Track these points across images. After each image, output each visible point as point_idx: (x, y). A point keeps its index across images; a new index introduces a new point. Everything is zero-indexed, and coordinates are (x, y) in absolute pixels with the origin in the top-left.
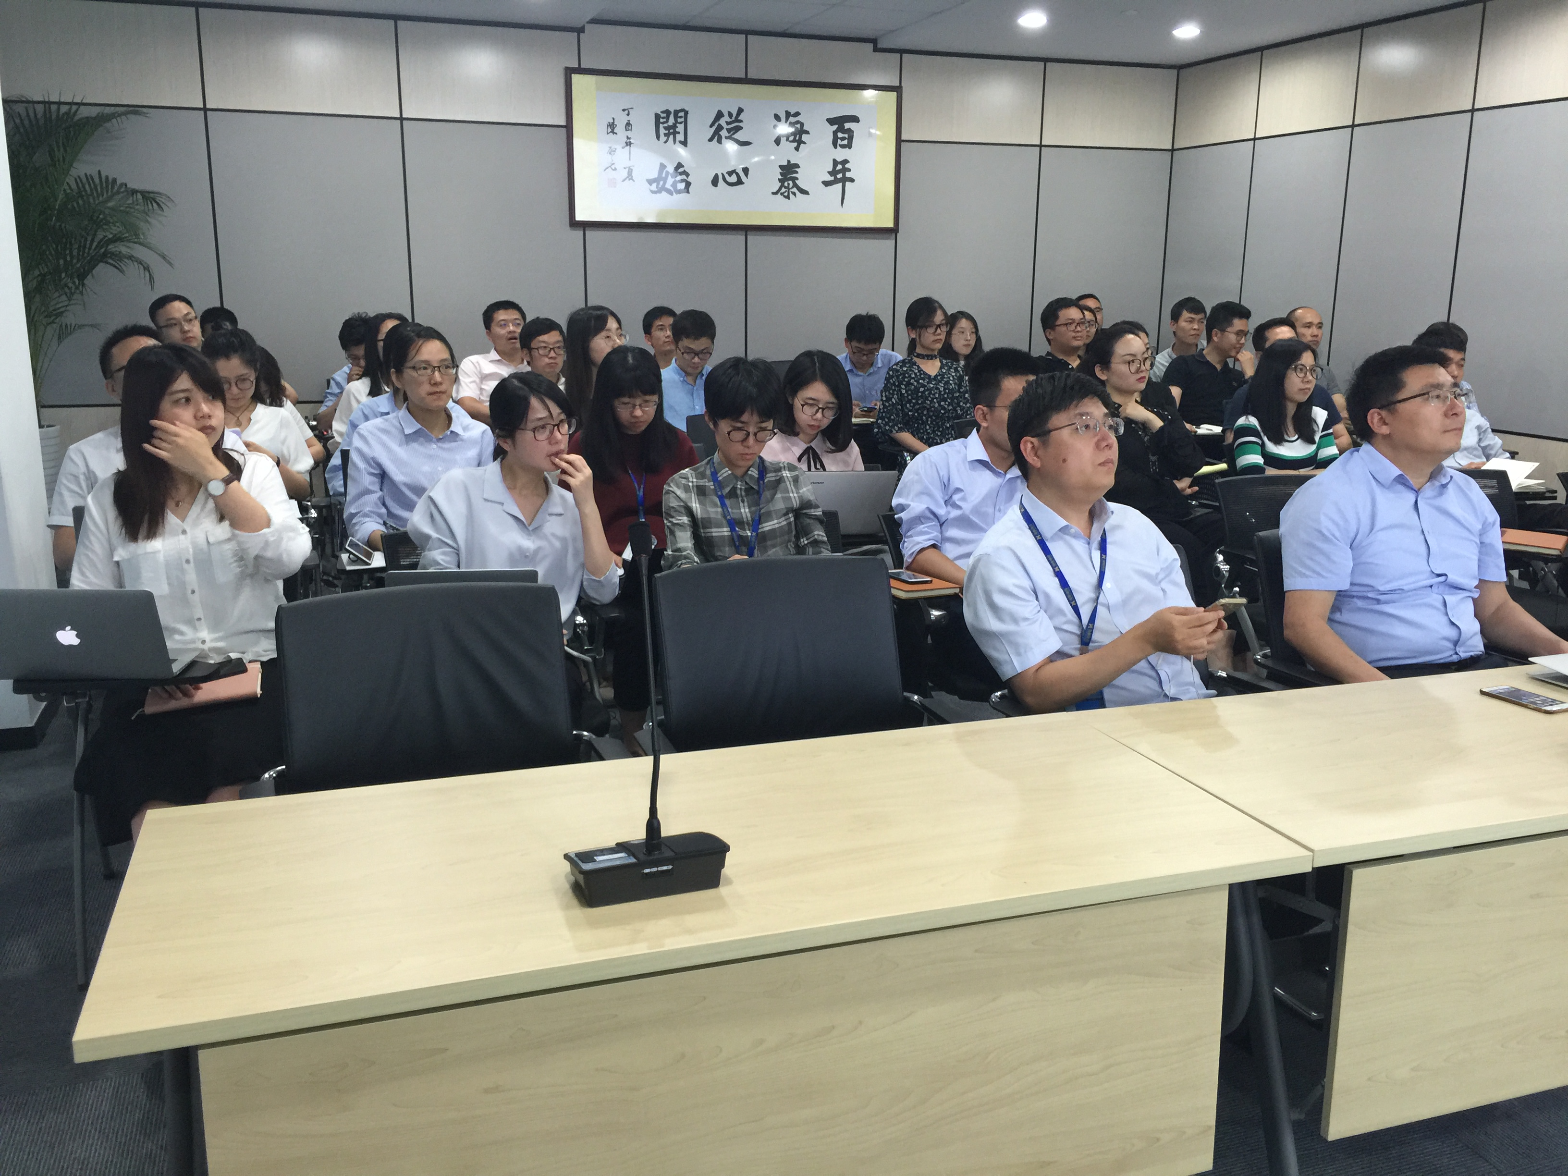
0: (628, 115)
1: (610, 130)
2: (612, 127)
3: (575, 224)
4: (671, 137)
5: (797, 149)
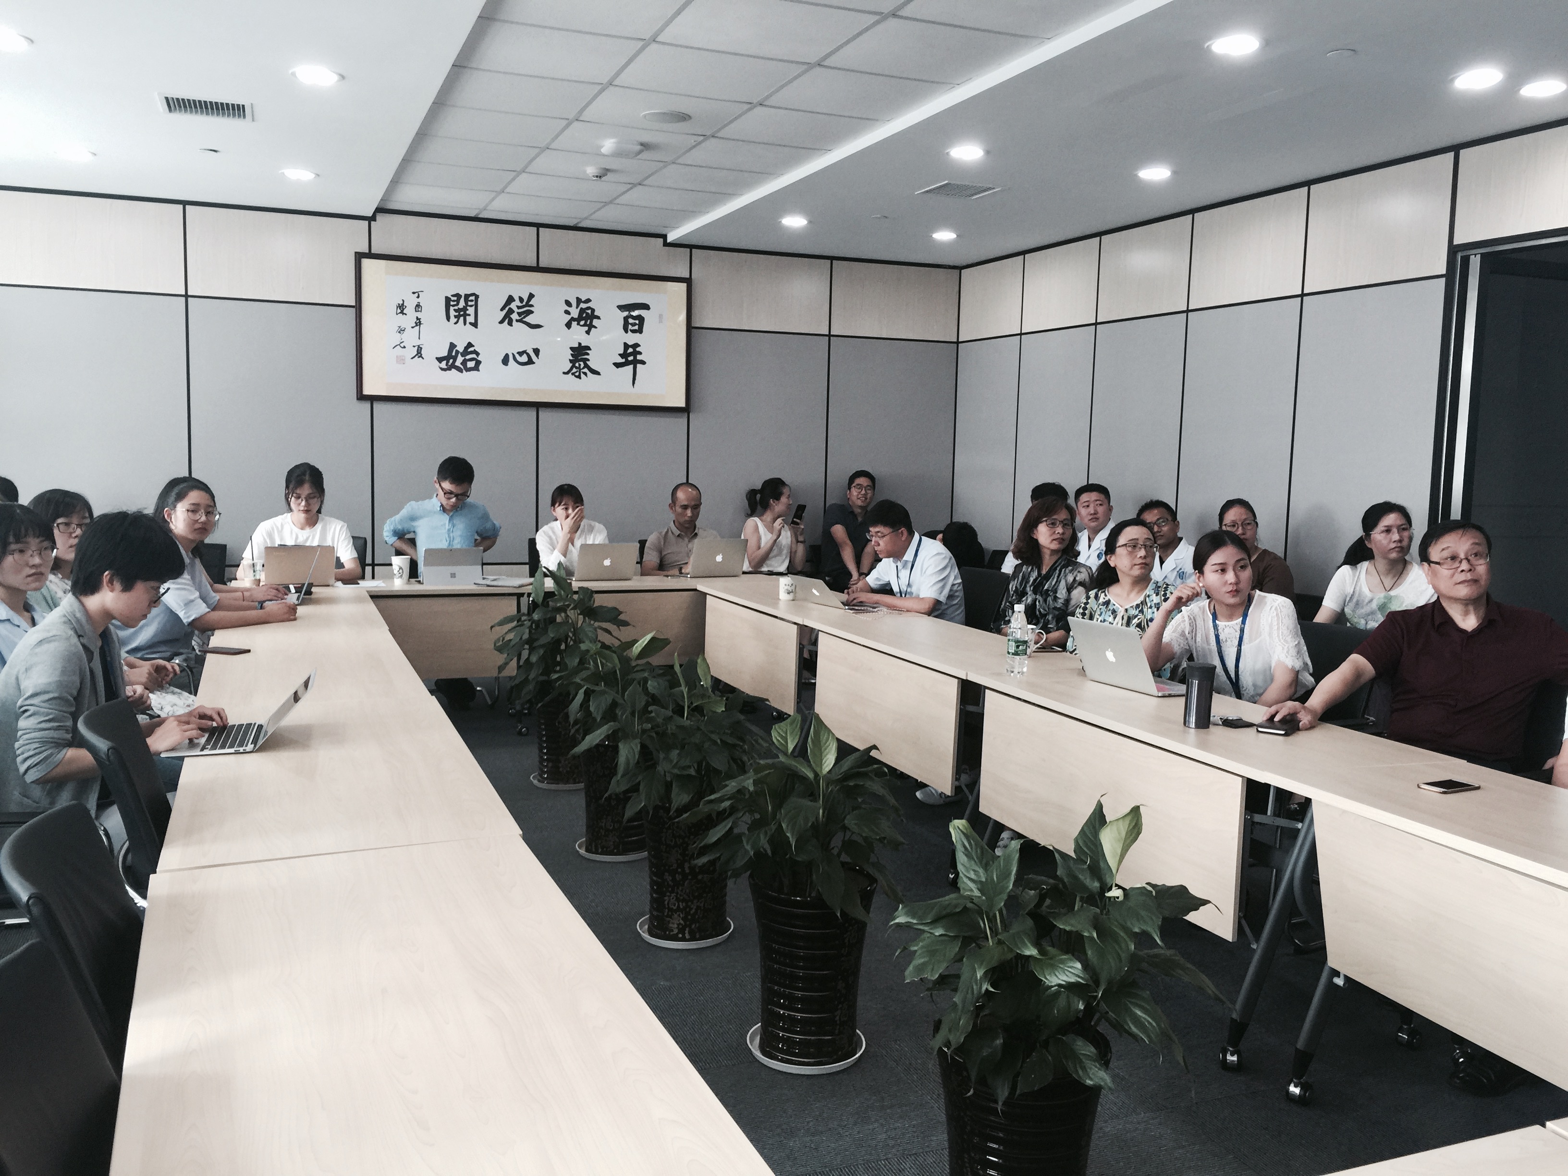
0: (418, 297)
1: (399, 311)
2: (401, 308)
3: (361, 397)
4: (462, 318)
5: (588, 332)
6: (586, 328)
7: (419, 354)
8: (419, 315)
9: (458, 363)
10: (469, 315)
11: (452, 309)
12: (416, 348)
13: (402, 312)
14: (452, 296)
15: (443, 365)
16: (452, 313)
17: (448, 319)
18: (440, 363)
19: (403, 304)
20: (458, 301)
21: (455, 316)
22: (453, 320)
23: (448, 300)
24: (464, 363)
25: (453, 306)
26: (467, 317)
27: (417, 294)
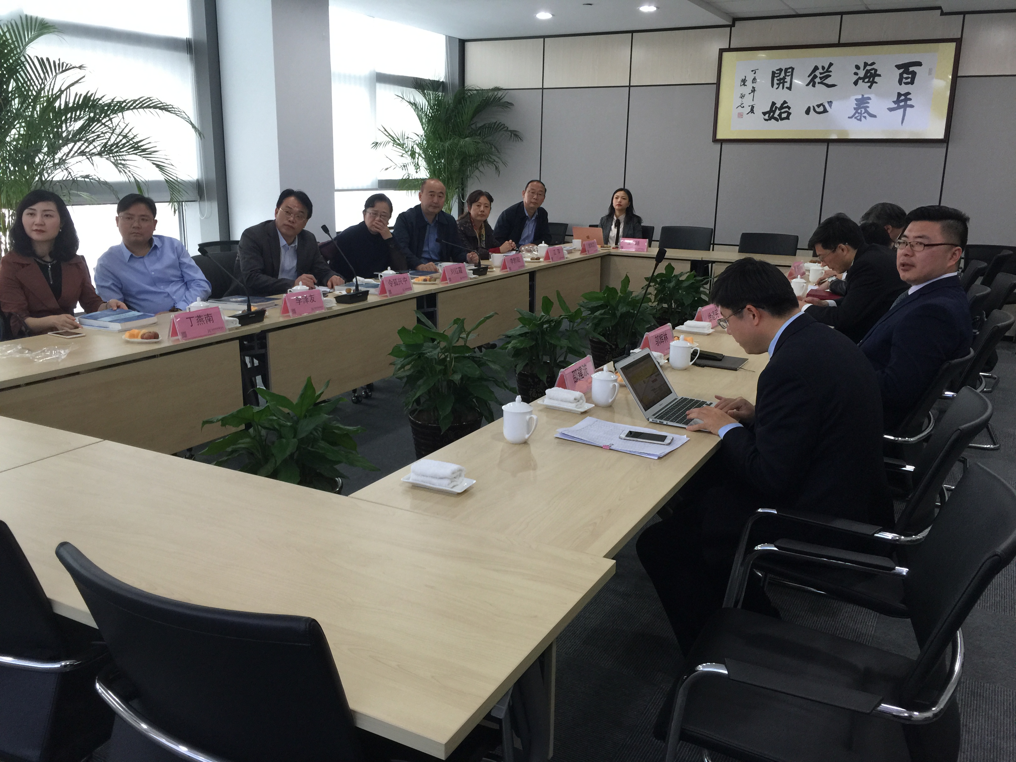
0: (755, 73)
1: (742, 84)
2: (744, 81)
3: (715, 140)
4: (781, 85)
5: (870, 87)
6: (869, 84)
7: (752, 111)
8: (754, 85)
9: (776, 115)
10: (786, 82)
11: (775, 79)
12: (751, 107)
13: (744, 85)
14: (777, 70)
15: (767, 117)
16: (776, 81)
17: (772, 86)
18: (765, 115)
19: (745, 79)
20: (780, 74)
21: (777, 84)
22: (776, 86)
23: (773, 73)
24: (780, 115)
25: (777, 77)
26: (785, 84)
27: (754, 72)
